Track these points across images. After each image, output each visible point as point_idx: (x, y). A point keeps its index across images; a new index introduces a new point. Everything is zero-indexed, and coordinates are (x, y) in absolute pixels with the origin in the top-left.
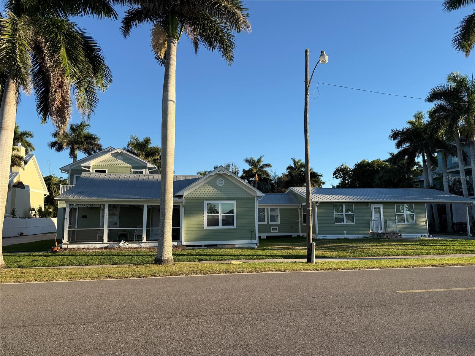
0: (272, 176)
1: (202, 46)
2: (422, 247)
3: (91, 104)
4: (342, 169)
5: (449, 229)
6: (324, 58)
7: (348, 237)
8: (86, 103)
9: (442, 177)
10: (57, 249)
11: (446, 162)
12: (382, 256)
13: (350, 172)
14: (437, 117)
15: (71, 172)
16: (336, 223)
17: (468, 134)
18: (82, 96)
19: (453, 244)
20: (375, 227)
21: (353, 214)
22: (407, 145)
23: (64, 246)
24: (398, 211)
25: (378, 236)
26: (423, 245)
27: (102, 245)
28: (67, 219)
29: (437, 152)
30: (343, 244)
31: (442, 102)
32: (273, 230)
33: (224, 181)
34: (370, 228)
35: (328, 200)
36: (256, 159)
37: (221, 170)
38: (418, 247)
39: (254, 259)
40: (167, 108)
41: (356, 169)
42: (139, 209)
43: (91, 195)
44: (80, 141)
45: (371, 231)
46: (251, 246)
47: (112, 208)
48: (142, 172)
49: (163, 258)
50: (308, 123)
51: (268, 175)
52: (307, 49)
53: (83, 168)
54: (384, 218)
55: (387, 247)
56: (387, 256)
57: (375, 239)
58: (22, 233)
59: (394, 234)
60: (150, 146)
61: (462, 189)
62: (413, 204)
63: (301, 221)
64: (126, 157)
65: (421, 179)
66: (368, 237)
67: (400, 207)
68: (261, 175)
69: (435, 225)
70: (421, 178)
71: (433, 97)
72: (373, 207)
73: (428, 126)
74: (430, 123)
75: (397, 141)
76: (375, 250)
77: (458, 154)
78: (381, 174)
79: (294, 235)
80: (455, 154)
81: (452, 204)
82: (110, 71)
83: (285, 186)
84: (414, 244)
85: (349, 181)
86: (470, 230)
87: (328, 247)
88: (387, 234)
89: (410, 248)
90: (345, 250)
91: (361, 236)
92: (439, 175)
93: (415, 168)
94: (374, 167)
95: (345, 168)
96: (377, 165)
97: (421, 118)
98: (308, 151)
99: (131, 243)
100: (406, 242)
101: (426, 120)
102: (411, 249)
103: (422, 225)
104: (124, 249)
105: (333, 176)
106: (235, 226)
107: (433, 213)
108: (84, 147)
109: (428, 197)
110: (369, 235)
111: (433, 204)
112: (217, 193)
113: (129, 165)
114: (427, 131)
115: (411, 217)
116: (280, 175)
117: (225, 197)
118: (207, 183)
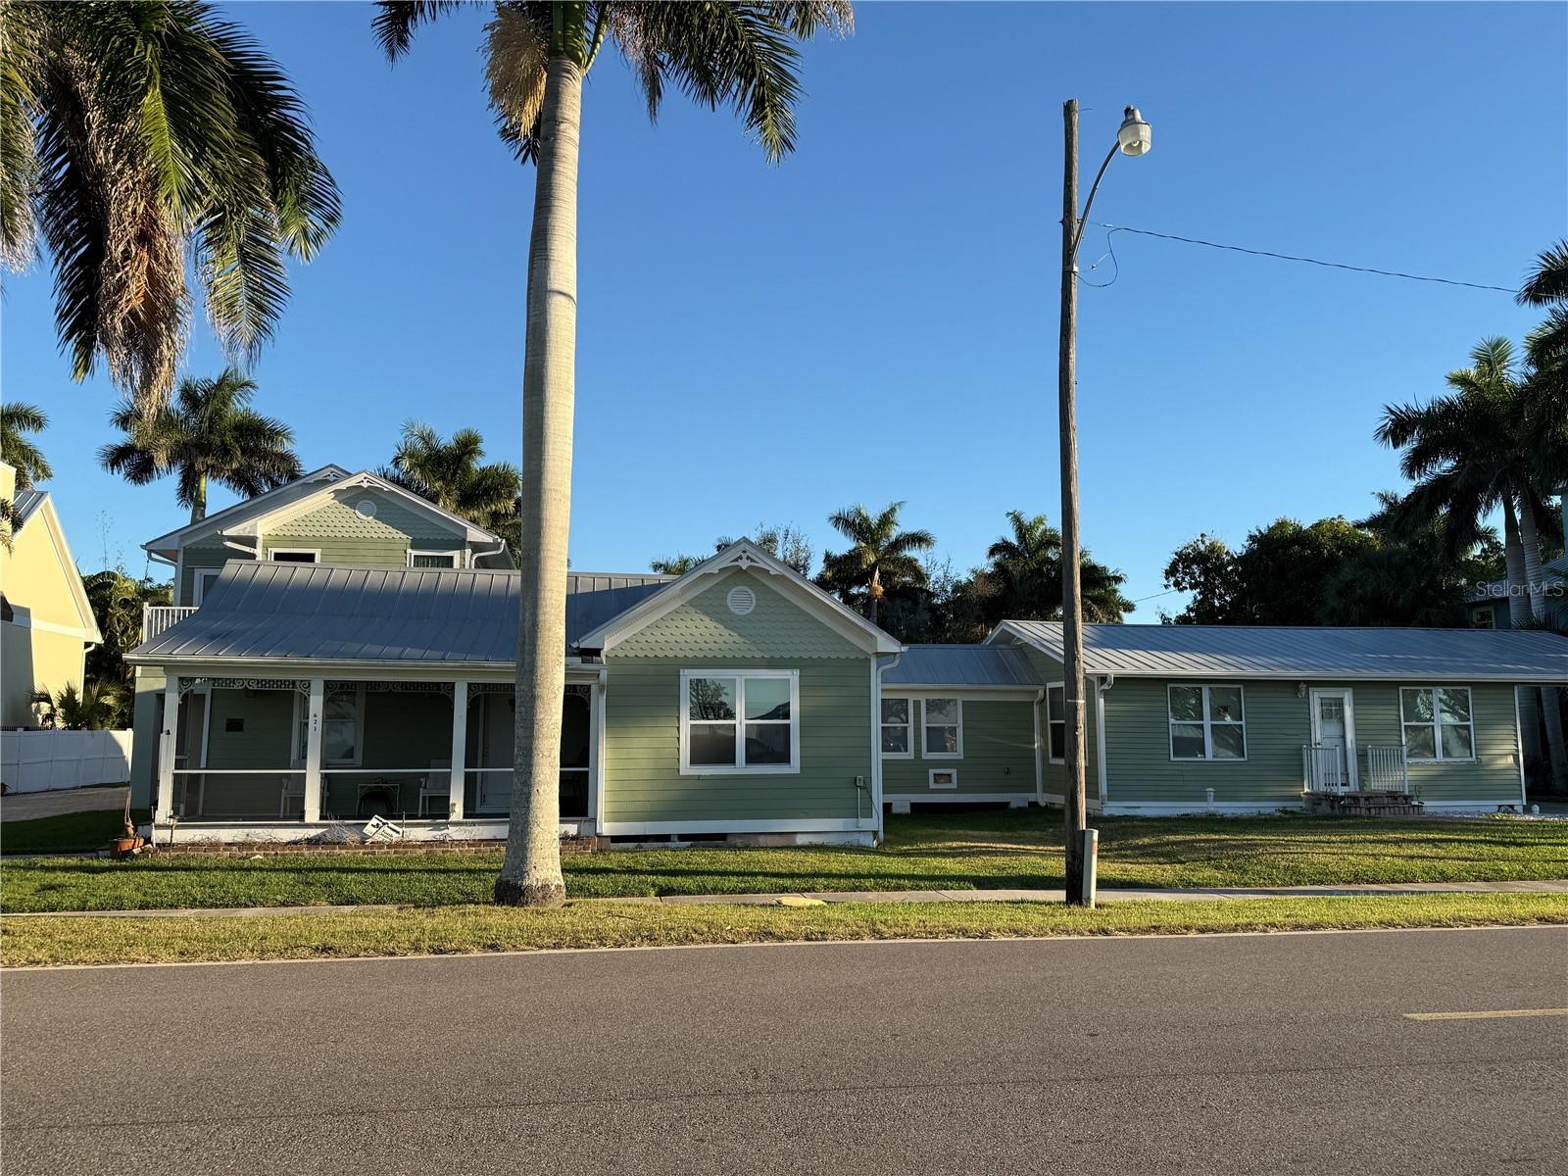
0: (933, 578)
1: (676, 88)
2: (1499, 850)
3: (260, 307)
4: (1200, 552)
6: (1137, 133)
7: (1221, 811)
8: (242, 300)
10: (131, 845)
12: (1350, 883)
13: (1229, 564)
14: (1562, 358)
15: (184, 560)
16: (1174, 756)
18: (228, 274)
20: (1323, 774)
21: (1239, 723)
22: (1445, 465)
23: (158, 836)
24: (1411, 713)
25: (1332, 807)
26: (1504, 844)
27: (299, 830)
28: (168, 733)
29: (1561, 493)
30: (1203, 837)
32: (936, 781)
33: (753, 595)
34: (1302, 770)
36: (874, 515)
37: (744, 556)
38: (1485, 849)
39: (867, 889)
40: (545, 321)
41: (1250, 553)
42: (438, 698)
43: (258, 646)
44: (219, 443)
45: (1306, 790)
46: (853, 839)
47: (336, 692)
48: (449, 562)
49: (526, 882)
50: (1073, 379)
51: (920, 576)
52: (1071, 102)
53: (229, 544)
54: (1357, 740)
55: (1370, 849)
56: (1368, 882)
57: (1326, 817)
58: (5, 787)
59: (1396, 798)
60: (479, 464)
62: (1469, 689)
63: (1044, 751)
64: (390, 503)
66: (1294, 809)
67: (1419, 700)
68: (894, 574)
69: (1549, 769)
71: (1547, 286)
72: (1316, 697)
73: (1527, 393)
74: (1535, 386)
75: (1406, 448)
76: (1322, 858)
78: (1347, 573)
79: (1017, 800)
82: (332, 181)
83: (984, 617)
84: (1471, 838)
85: (1225, 601)
87: (1145, 846)
88: (1367, 799)
89: (1455, 855)
90: (1210, 859)
91: (1269, 808)
92: (1566, 577)
93: (1477, 550)
94: (1321, 545)
95: (1213, 549)
96: (1332, 538)
97: (1499, 363)
98: (1073, 483)
99: (408, 825)
100: (1442, 831)
101: (1517, 371)
102: (1458, 859)
103: (1502, 767)
104: (381, 847)
105: (1167, 579)
106: (795, 766)
107: (1542, 724)
108: (235, 465)
109: (1523, 662)
110: (1301, 804)
111: (1542, 690)
112: (729, 639)
113: (401, 534)
114: (1522, 412)
115: (1460, 737)
116: (965, 576)
117: (758, 655)
118: (691, 605)
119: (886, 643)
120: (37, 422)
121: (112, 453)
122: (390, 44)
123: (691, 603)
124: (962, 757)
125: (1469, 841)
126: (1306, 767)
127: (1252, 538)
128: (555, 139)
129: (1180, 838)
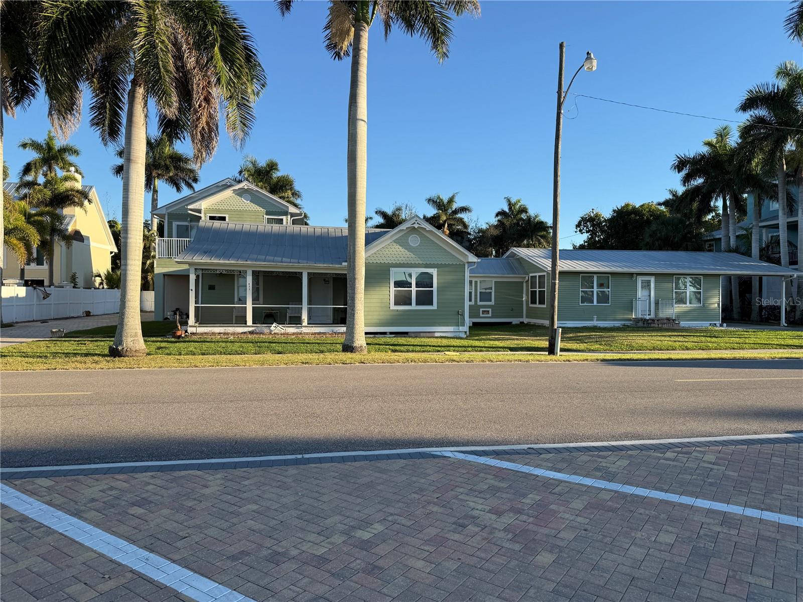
0: (471, 227)
1: (397, 27)
2: (709, 339)
3: (244, 124)
4: (591, 217)
5: (754, 315)
6: (592, 63)
7: (599, 325)
8: (238, 122)
9: (751, 234)
10: (180, 333)
11: (760, 210)
12: (651, 350)
13: (603, 222)
14: (753, 135)
15: (168, 218)
16: (581, 303)
17: (798, 167)
18: (234, 113)
19: (755, 336)
20: (641, 311)
21: (608, 290)
22: (700, 181)
23: (190, 330)
24: (677, 287)
25: (644, 324)
26: (710, 337)
27: (245, 328)
28: (192, 290)
29: (747, 193)
30: (594, 334)
31: (762, 112)
32: (483, 314)
33: (419, 239)
34: (632, 309)
35: (572, 269)
36: (445, 200)
37: (416, 222)
38: (703, 339)
40: (356, 132)
41: (613, 217)
44: (163, 164)
45: (633, 317)
46: (457, 334)
48: (281, 221)
49: (354, 345)
51: (465, 226)
52: (562, 43)
53: (190, 212)
54: (655, 297)
55: (659, 338)
56: (658, 350)
57: (641, 327)
58: (90, 312)
59: (669, 320)
60: (276, 175)
61: (780, 253)
62: (702, 277)
63: (527, 301)
64: (256, 195)
65: (718, 237)
66: (628, 325)
67: (680, 281)
68: (454, 225)
69: (732, 310)
70: (718, 235)
71: (749, 104)
72: (640, 279)
73: (736, 151)
74: (741, 147)
75: (683, 173)
76: (641, 341)
77: (780, 199)
78: (654, 227)
79: (515, 321)
80: (774, 197)
81: (763, 277)
83: (493, 244)
84: (698, 335)
85: (601, 238)
86: (785, 317)
87: (571, 337)
88: (658, 320)
90: (597, 342)
91: (618, 324)
92: (746, 230)
93: (709, 217)
94: (644, 215)
95: (597, 215)
96: (648, 212)
97: (725, 136)
99: (287, 327)
100: (687, 332)
101: (734, 140)
102: (693, 342)
103: (712, 308)
104: (278, 335)
105: (576, 228)
106: (435, 306)
107: (731, 292)
108: (171, 174)
109: (725, 266)
110: (631, 322)
111: (732, 277)
112: (410, 256)
113: (261, 209)
114: (733, 159)
115: (697, 298)
116: (484, 227)
117: (421, 262)
118: (395, 242)
119: (472, 258)
120: (76, 152)
121: (116, 168)
122: (282, 9)
123: (394, 241)
124: (493, 304)
125: (697, 336)
126: (634, 308)
127: (614, 211)
128: (359, 57)
129: (585, 334)
